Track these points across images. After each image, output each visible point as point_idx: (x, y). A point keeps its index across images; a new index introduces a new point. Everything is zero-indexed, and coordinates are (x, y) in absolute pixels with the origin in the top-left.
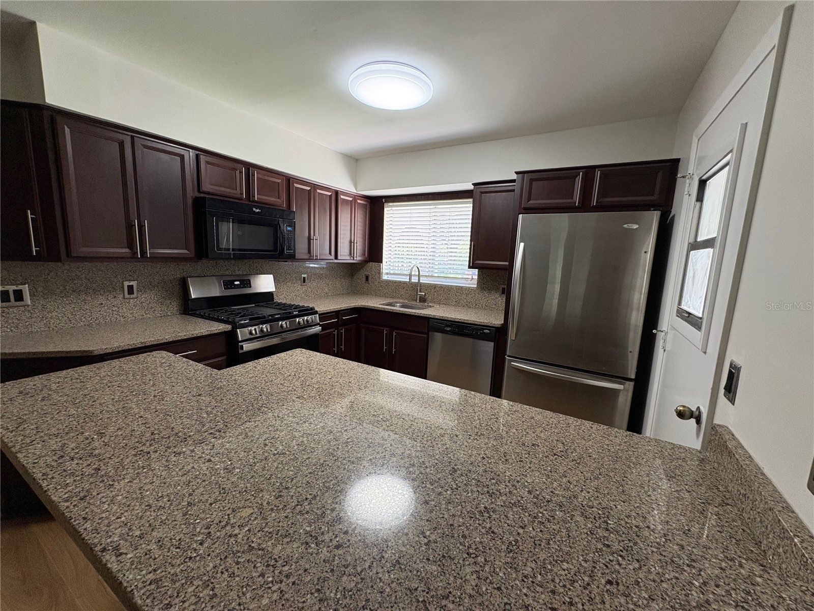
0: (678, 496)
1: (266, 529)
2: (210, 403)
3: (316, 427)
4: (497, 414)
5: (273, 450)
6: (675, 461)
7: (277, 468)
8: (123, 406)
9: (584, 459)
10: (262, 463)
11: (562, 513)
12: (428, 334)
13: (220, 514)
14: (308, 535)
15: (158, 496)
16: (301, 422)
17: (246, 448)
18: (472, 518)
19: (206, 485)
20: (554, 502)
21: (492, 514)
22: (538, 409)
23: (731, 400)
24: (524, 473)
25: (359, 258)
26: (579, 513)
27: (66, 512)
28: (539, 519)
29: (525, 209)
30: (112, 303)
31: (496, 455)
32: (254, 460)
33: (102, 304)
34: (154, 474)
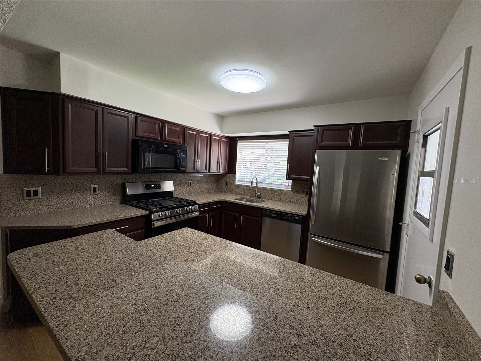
0: (417, 338)
1: (166, 352)
2: (136, 265)
3: (195, 284)
4: (303, 275)
5: (171, 298)
6: (415, 314)
7: (173, 310)
8: (89, 265)
9: (357, 309)
10: (164, 307)
11: (341, 351)
12: (261, 218)
13: (141, 340)
14: (190, 358)
15: (106, 326)
16: (187, 280)
17: (155, 296)
18: (287, 351)
19: (133, 320)
20: (337, 343)
21: (298, 349)
22: (328, 273)
23: (449, 275)
24: (319, 318)
25: (222, 172)
26: (352, 352)
27: (57, 335)
28: (327, 355)
29: (319, 147)
30: (84, 197)
31: (302, 304)
32: (160, 304)
33: (79, 198)
34: (105, 311)
